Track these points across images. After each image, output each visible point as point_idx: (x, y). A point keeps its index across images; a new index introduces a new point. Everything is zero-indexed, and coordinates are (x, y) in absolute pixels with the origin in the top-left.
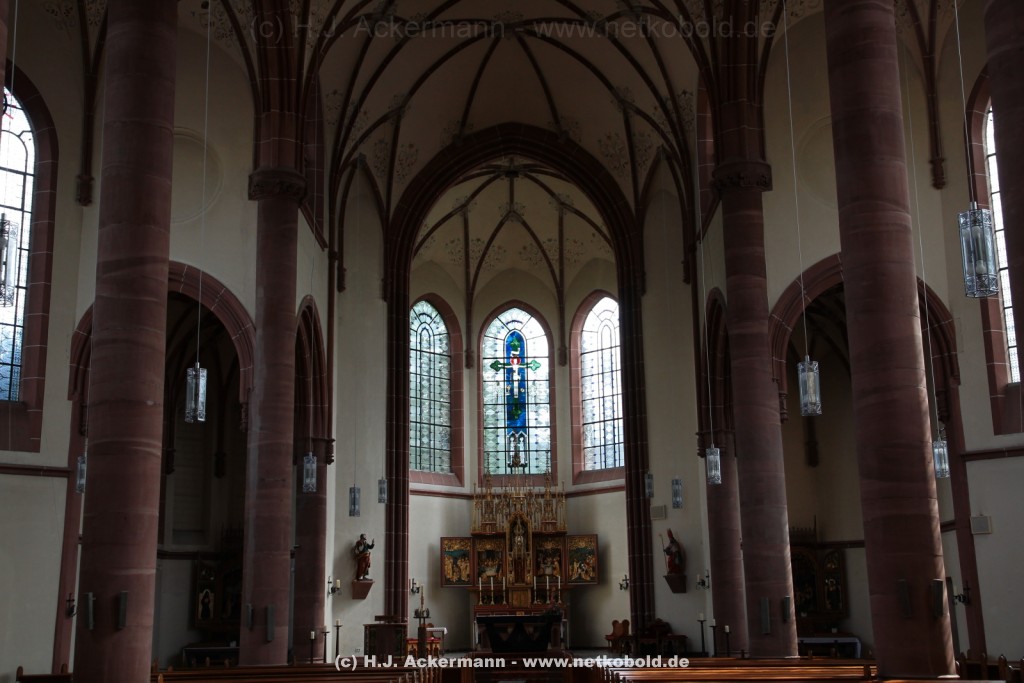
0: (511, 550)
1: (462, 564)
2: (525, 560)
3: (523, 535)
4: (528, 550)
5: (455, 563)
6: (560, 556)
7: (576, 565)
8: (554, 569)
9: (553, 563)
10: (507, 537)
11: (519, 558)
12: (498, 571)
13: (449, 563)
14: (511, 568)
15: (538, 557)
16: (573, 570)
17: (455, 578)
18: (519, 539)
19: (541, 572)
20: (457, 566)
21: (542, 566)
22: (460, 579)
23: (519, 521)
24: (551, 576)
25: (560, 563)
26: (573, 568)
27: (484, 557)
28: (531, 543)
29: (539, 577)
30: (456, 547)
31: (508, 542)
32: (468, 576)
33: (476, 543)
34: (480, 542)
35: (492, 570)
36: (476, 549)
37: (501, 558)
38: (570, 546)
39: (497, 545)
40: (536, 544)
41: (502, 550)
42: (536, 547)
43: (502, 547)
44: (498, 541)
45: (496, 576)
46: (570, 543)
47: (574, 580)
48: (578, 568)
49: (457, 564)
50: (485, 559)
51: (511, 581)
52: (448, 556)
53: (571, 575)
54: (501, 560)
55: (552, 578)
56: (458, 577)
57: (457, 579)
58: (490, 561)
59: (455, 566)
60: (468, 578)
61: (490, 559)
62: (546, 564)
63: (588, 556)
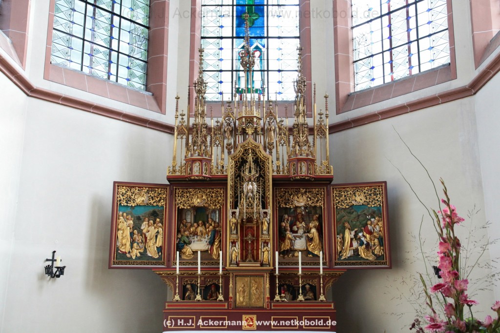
0: (235, 205)
1: (149, 229)
2: (259, 224)
3: (257, 180)
5: (137, 227)
6: (320, 219)
7: (348, 235)
8: (310, 240)
9: (308, 230)
10: (230, 183)
11: (250, 220)
12: (212, 243)
13: (125, 226)
14: (234, 237)
15: (281, 220)
16: (343, 243)
17: (135, 253)
18: (250, 187)
19: (286, 245)
20: (141, 232)
21: (289, 235)
22: (144, 254)
23: (250, 158)
24: (306, 252)
25: (320, 230)
26: (343, 238)
27: (189, 218)
28: (270, 194)
29: (283, 253)
30: (139, 200)
31: (230, 192)
32: (160, 249)
33: (176, 193)
34: (182, 192)
35: (201, 241)
36: (176, 205)
37: (217, 220)
38: (337, 201)
39: (212, 197)
40: (279, 196)
41: (220, 206)
42: (279, 203)
43: (220, 202)
44: (213, 190)
45: (207, 251)
46: (338, 197)
47: (345, 259)
48: (352, 239)
49: (140, 229)
50: (191, 222)
51: (233, 258)
52: (125, 214)
53: (341, 252)
54: (218, 223)
55: (307, 256)
56: (142, 251)
57: (139, 255)
58: (198, 225)
59: (136, 231)
60: (159, 253)
61: (200, 222)
62: (296, 232)
63: (370, 220)
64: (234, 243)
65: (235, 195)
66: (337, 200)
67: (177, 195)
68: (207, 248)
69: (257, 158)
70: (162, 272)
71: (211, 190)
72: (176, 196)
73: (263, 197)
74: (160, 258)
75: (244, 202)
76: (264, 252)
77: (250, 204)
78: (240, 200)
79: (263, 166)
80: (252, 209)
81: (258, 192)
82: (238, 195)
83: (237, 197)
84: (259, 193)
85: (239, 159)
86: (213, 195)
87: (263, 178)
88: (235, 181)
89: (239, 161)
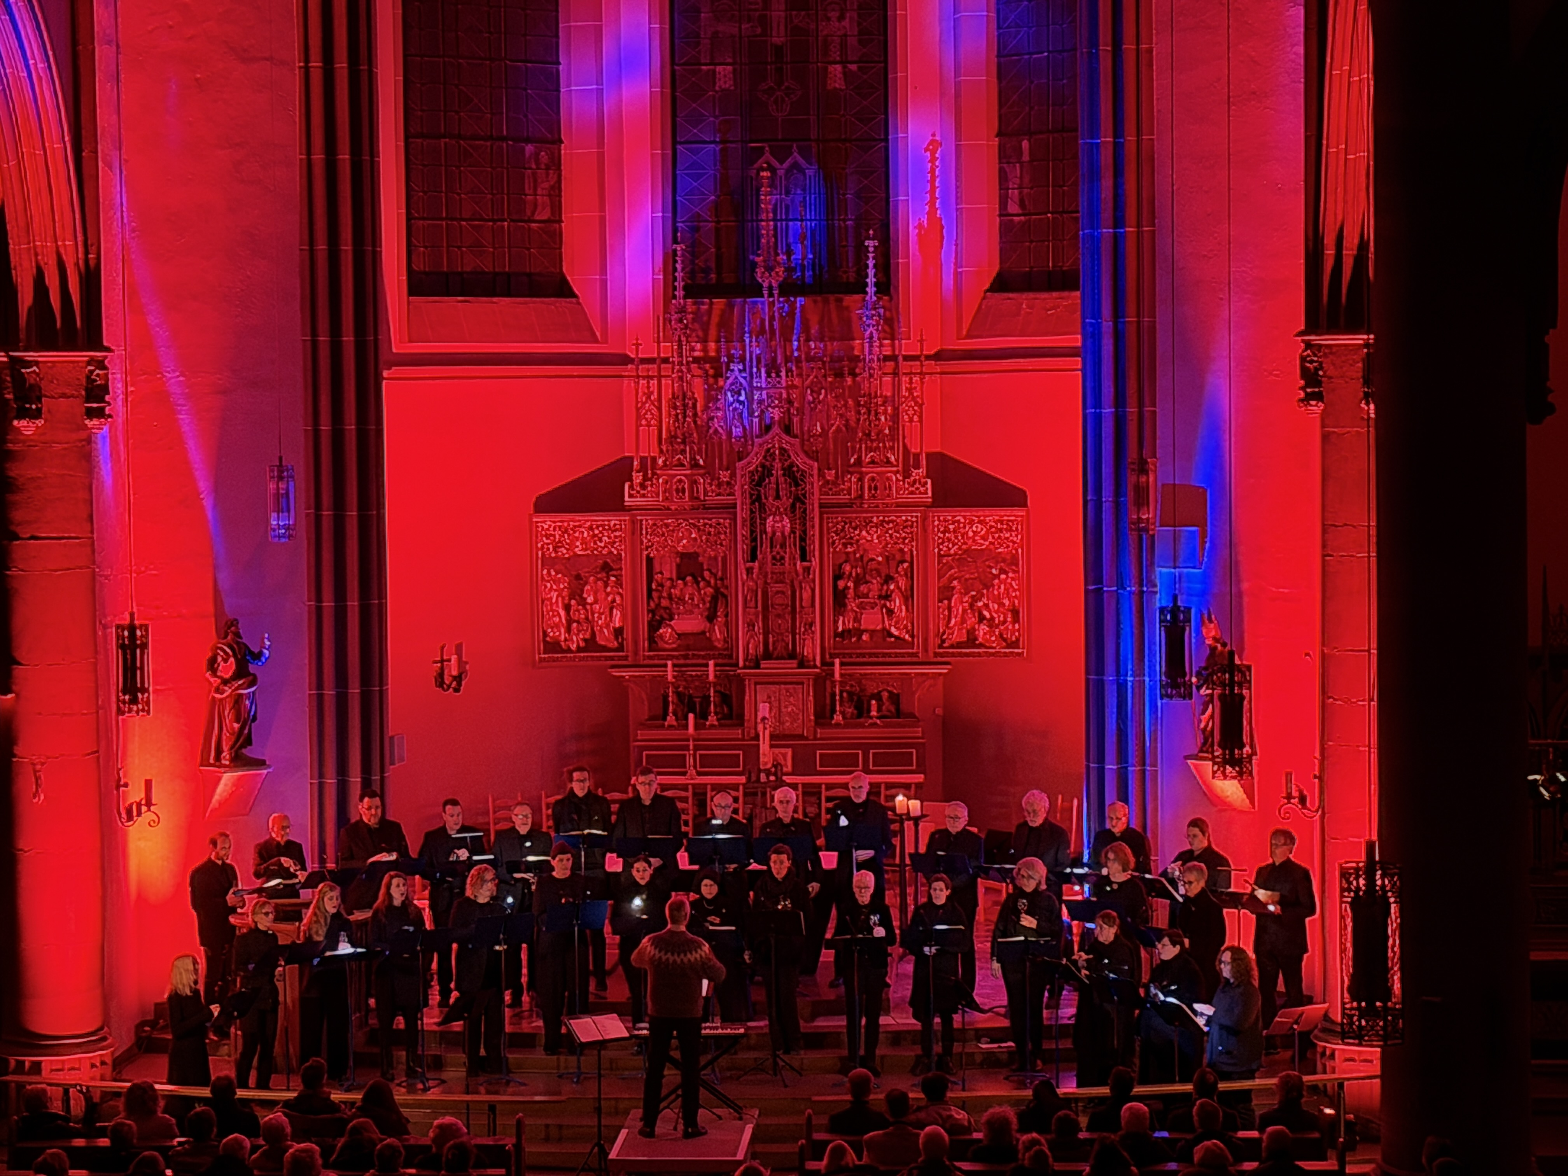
0: (752, 556)
1: (598, 597)
2: (796, 587)
3: (792, 510)
4: (803, 558)
5: (577, 594)
6: (909, 572)
7: (959, 604)
8: (890, 612)
9: (886, 593)
10: (741, 513)
12: (711, 618)
14: (751, 613)
15: (837, 576)
16: (949, 617)
17: (576, 640)
18: (779, 524)
19: (847, 623)
20: (583, 602)
21: (852, 602)
22: (591, 642)
23: (778, 465)
25: (908, 594)
26: (949, 608)
27: (668, 572)
28: (814, 535)
29: (842, 636)
31: (742, 532)
32: (618, 632)
33: (641, 529)
34: (654, 525)
35: (692, 612)
36: (641, 550)
37: (720, 573)
38: (940, 541)
39: (709, 533)
40: (834, 532)
41: (724, 552)
42: (834, 542)
43: (724, 543)
44: (710, 522)
45: (704, 633)
46: (942, 532)
47: (952, 647)
48: (964, 611)
49: (581, 596)
50: (671, 579)
51: (751, 651)
52: (553, 573)
53: (944, 633)
54: (722, 579)
55: (885, 640)
56: (588, 636)
57: (582, 644)
58: (685, 584)
59: (573, 602)
60: (617, 639)
61: (689, 578)
62: (866, 596)
63: (997, 576)
64: (751, 625)
65: (751, 535)
66: (939, 538)
67: (644, 532)
68: (702, 628)
69: (792, 465)
70: (624, 674)
71: (706, 521)
72: (641, 534)
73: (803, 539)
74: (620, 648)
75: (765, 551)
76: (804, 640)
77: (778, 557)
78: (761, 546)
79: (802, 480)
80: (783, 564)
81: (793, 531)
82: (756, 536)
83: (754, 540)
84: (794, 533)
85: (757, 467)
86: (712, 530)
87: (804, 503)
88: (751, 510)
89: (757, 471)
